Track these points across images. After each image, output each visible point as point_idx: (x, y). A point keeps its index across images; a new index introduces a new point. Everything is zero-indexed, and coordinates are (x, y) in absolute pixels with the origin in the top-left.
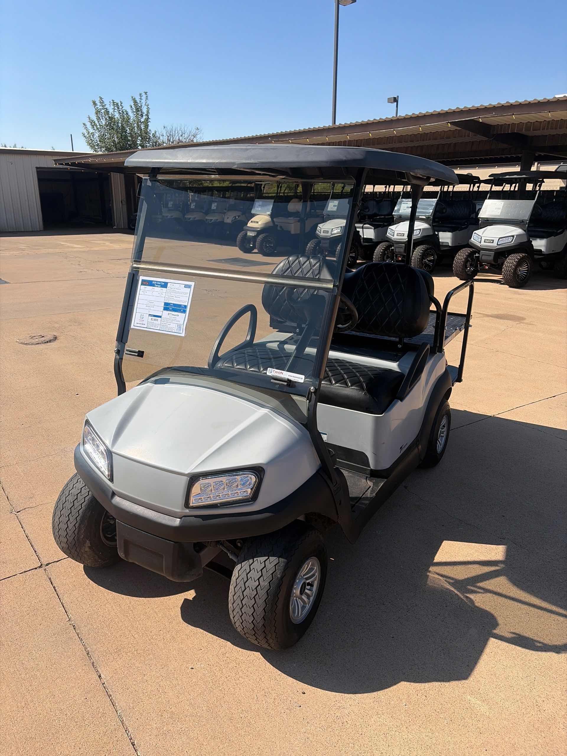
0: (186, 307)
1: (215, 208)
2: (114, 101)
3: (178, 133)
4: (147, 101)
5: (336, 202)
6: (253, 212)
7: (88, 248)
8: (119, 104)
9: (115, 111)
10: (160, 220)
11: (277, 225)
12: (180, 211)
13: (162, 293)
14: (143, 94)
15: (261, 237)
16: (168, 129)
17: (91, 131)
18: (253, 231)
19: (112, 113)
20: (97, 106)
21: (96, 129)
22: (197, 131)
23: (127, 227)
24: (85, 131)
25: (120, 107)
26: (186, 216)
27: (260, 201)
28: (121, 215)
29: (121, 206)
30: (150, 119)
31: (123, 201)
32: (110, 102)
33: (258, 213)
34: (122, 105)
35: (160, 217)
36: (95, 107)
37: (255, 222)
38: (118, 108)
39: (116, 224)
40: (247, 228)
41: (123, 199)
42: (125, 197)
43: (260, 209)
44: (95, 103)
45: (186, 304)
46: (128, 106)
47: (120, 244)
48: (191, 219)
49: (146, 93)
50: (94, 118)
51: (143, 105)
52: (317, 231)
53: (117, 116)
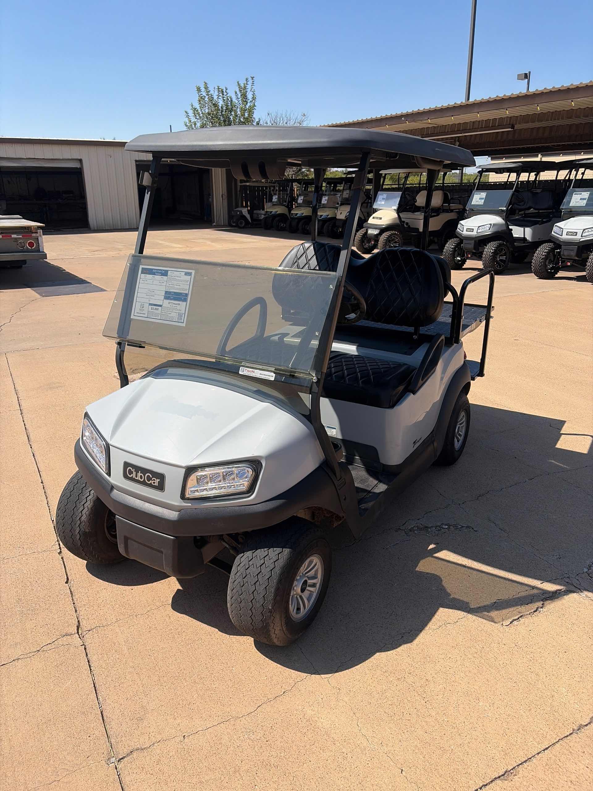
0: (187, 295)
1: (326, 202)
2: (220, 88)
3: (283, 120)
4: (253, 86)
5: (483, 194)
6: (375, 206)
7: (188, 249)
8: (224, 90)
9: (219, 97)
10: (263, 216)
11: (404, 222)
12: (285, 206)
13: (163, 282)
14: (250, 79)
15: (385, 235)
16: (273, 115)
17: (193, 120)
18: (376, 228)
19: (216, 100)
20: (201, 93)
21: (198, 118)
22: (304, 118)
23: (227, 224)
24: (187, 120)
25: (225, 94)
26: (292, 212)
27: (385, 193)
28: (221, 210)
29: (221, 201)
30: (256, 106)
31: (223, 195)
32: (215, 88)
33: (381, 208)
34: (227, 91)
35: (263, 212)
36: (198, 93)
37: (377, 218)
38: (223, 95)
39: (216, 222)
40: (368, 225)
41: (223, 193)
42: (226, 191)
43: (383, 203)
44: (199, 89)
45: (187, 292)
46: (233, 93)
47: (222, 244)
48: (298, 215)
49: (252, 78)
50: (197, 106)
51: (249, 90)
52: (458, 229)
53: (221, 103)
